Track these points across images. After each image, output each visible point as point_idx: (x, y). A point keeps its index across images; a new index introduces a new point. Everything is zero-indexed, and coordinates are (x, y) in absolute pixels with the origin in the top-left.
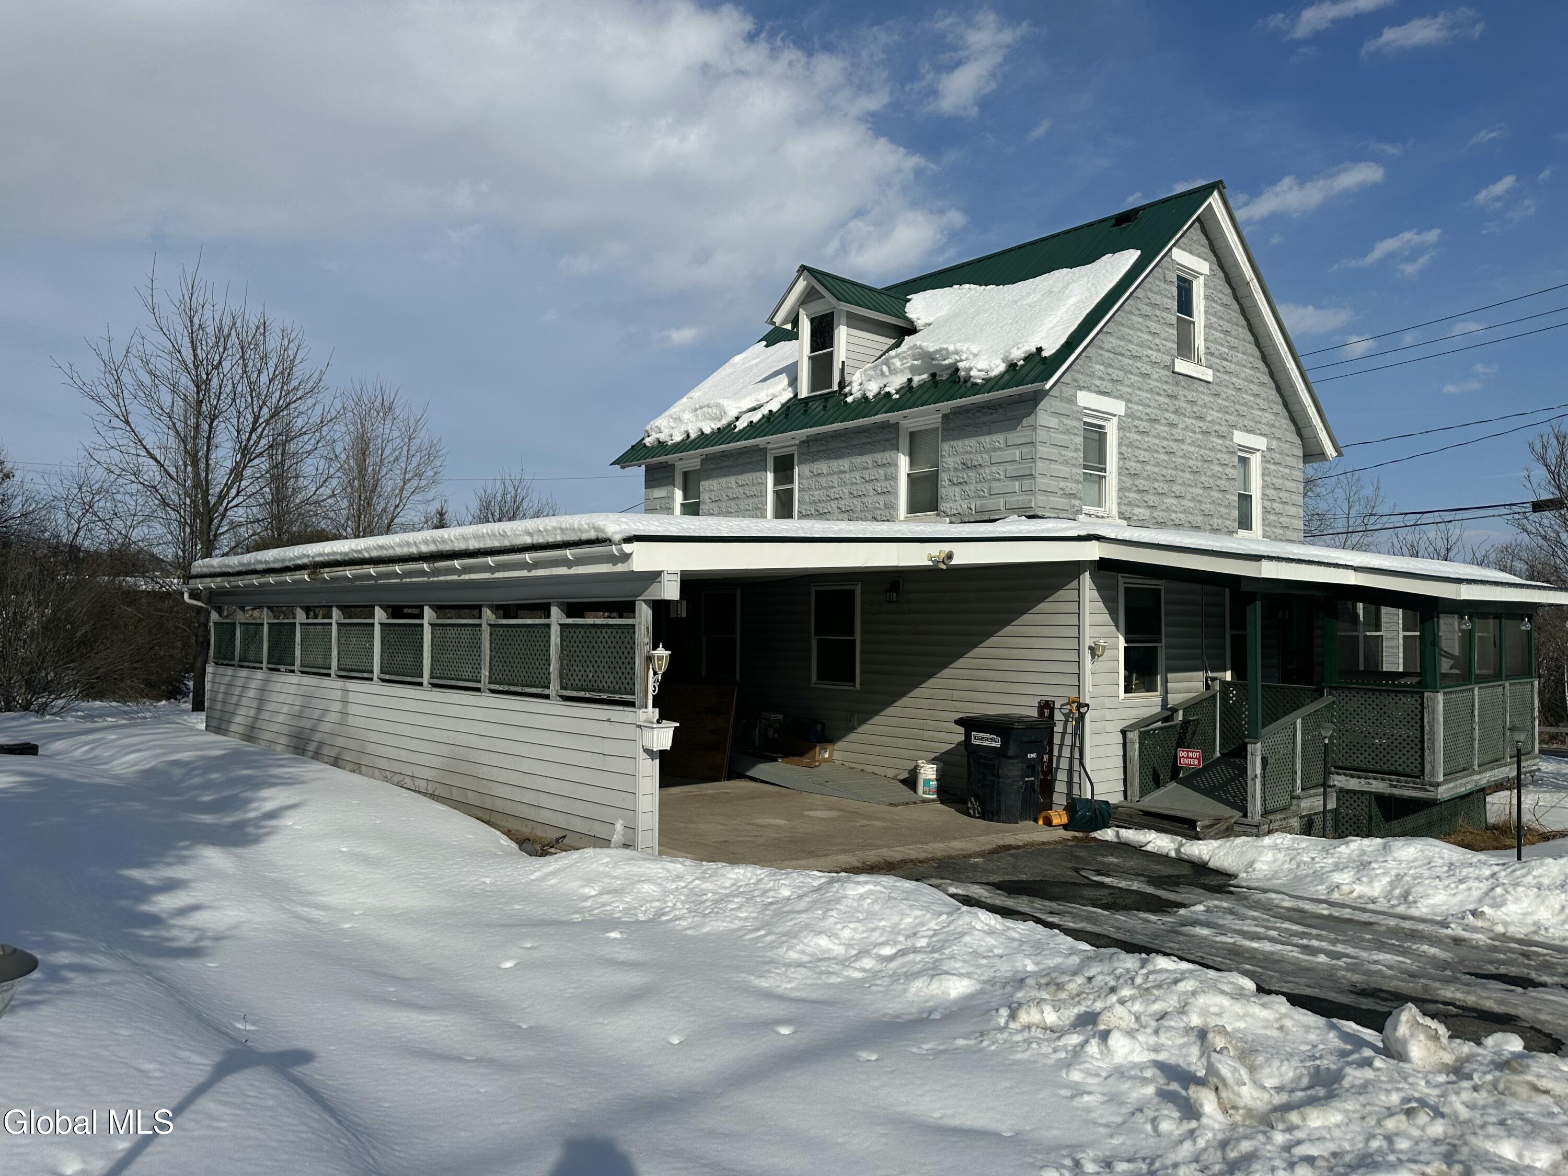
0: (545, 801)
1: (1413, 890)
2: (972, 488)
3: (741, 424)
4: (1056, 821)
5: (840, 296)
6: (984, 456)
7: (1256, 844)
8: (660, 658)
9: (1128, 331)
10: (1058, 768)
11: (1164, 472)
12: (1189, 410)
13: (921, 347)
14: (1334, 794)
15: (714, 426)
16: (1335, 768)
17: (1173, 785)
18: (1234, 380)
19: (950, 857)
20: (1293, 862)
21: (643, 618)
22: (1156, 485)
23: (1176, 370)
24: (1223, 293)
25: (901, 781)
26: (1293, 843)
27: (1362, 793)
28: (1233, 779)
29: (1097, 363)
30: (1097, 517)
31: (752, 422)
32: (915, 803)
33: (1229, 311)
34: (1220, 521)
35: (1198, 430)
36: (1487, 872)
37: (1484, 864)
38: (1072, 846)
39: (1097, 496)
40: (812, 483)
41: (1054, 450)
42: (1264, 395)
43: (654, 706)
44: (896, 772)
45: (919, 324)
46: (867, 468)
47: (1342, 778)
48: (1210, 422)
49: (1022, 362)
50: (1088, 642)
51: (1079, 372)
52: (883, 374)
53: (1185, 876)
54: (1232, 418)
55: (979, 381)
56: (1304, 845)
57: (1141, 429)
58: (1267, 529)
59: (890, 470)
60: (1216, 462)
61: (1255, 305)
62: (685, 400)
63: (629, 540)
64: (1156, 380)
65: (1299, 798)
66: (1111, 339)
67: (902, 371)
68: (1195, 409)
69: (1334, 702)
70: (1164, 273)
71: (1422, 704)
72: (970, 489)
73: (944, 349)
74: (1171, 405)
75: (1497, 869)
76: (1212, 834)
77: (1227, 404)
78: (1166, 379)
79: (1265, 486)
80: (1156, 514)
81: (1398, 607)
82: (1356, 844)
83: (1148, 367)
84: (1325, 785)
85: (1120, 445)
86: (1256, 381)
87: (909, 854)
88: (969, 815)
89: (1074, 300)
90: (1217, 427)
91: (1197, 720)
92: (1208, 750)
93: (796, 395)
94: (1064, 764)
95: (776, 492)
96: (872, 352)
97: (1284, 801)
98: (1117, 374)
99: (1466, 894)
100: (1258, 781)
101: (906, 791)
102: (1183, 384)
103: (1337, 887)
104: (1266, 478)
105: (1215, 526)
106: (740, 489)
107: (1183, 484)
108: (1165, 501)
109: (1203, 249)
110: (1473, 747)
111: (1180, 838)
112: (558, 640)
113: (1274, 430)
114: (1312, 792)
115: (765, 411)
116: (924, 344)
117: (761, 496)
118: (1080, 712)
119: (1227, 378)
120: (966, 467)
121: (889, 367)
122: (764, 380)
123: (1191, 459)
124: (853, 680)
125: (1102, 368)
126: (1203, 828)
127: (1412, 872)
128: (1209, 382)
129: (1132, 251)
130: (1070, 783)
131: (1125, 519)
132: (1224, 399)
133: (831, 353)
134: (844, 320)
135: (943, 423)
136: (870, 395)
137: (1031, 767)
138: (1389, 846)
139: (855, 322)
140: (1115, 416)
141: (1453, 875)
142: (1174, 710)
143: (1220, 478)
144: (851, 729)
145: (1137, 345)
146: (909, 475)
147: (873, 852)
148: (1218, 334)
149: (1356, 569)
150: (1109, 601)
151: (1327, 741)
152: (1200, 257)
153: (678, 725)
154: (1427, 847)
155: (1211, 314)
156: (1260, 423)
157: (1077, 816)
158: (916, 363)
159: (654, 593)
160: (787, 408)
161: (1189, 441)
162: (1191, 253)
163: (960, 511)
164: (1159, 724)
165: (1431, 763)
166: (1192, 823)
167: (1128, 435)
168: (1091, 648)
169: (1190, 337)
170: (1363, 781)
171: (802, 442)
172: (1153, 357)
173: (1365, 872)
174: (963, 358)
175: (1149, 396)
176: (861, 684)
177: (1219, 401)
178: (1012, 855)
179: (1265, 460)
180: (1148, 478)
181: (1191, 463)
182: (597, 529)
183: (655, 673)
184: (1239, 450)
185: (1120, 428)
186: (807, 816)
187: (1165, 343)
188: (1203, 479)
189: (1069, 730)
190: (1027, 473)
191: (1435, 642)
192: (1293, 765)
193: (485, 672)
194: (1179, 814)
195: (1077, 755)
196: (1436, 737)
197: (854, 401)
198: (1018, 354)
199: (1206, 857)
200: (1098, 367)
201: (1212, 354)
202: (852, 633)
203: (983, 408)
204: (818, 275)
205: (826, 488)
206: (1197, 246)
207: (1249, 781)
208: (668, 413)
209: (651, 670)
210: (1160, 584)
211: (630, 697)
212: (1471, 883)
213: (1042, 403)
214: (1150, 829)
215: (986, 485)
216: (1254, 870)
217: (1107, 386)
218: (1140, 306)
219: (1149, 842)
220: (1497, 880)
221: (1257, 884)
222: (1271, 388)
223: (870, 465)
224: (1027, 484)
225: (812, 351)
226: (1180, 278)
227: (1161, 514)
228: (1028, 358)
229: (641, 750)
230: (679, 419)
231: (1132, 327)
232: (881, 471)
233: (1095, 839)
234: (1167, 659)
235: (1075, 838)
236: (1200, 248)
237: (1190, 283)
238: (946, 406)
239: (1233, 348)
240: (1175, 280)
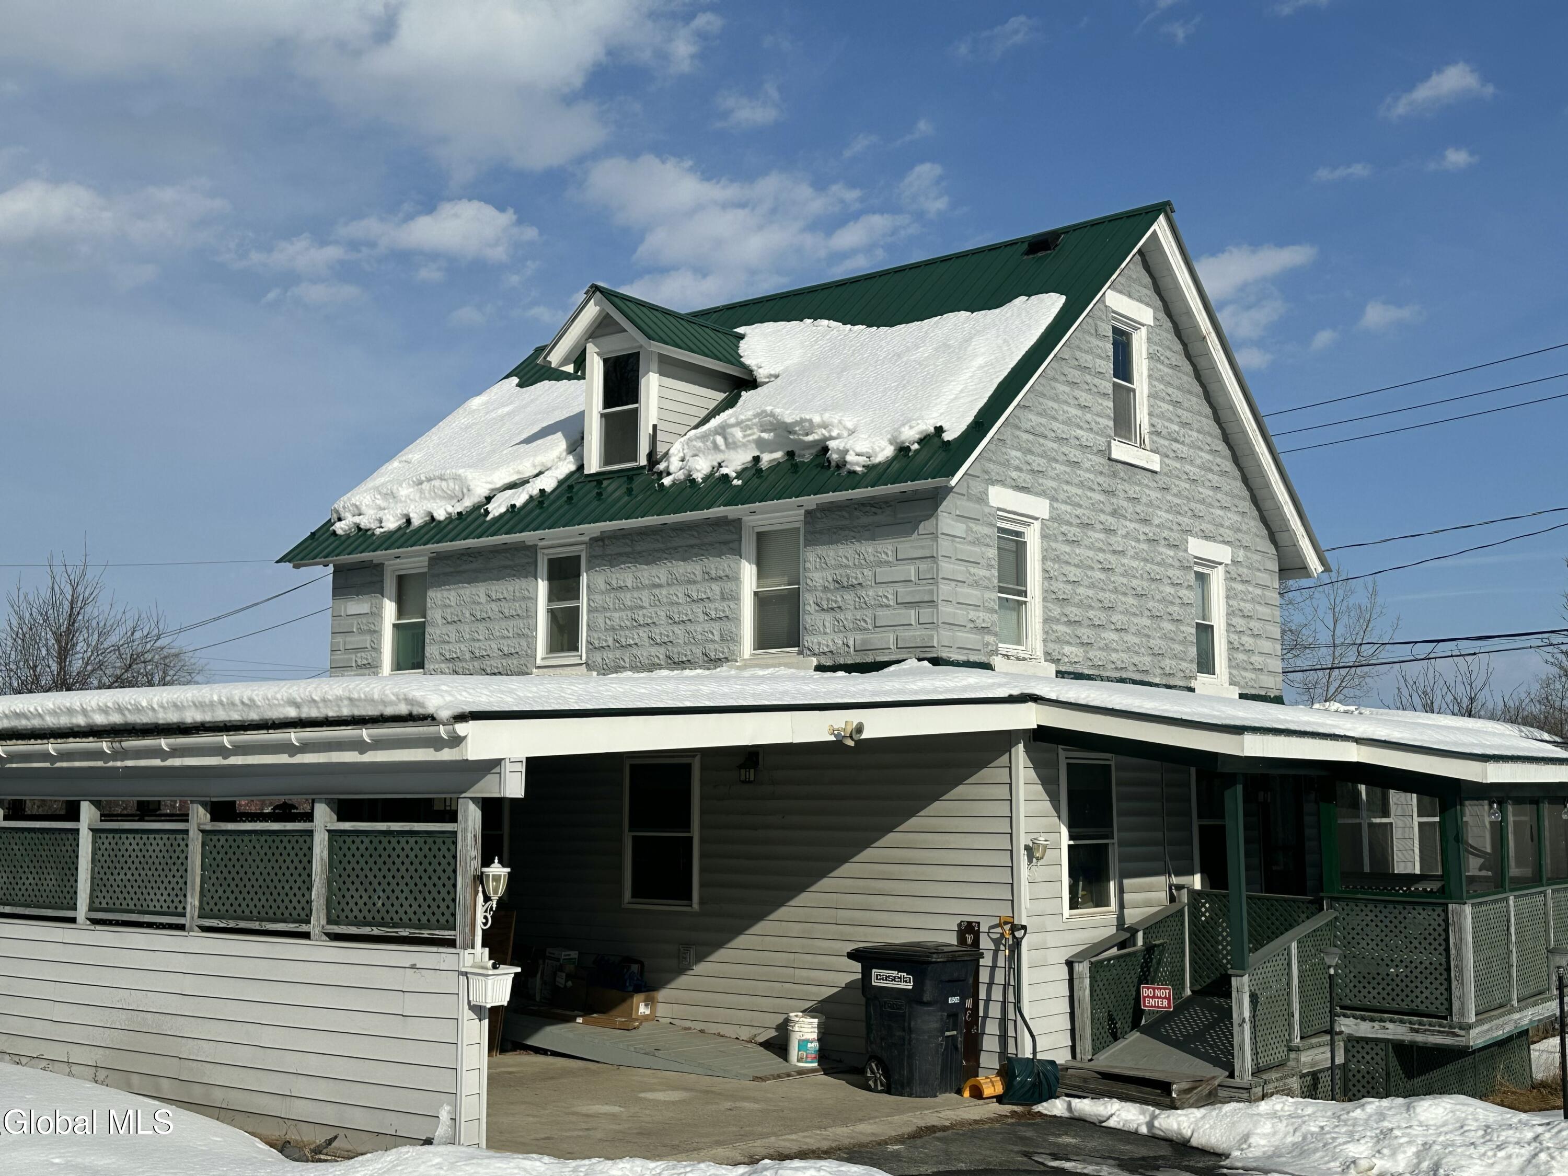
0: (300, 1087)
1: (1444, 1161)
2: (850, 616)
3: (497, 508)
4: (988, 1091)
5: (651, 333)
6: (866, 572)
7: (1249, 1111)
8: (497, 878)
9: (1051, 404)
10: (986, 1016)
11: (1101, 595)
12: (1130, 510)
13: (772, 415)
14: (1342, 1044)
15: (450, 509)
16: (1342, 1007)
17: (1136, 1035)
18: (1188, 468)
19: (861, 1145)
20: (1298, 1134)
21: (470, 823)
22: (1091, 614)
23: (1114, 456)
24: (1171, 349)
25: (761, 1044)
26: (1296, 1109)
27: (1377, 1041)
28: (1211, 1026)
29: (1013, 447)
30: (1018, 659)
31: (513, 506)
32: (789, 1075)
33: (1180, 375)
34: (1174, 663)
35: (1142, 537)
36: (1529, 1135)
37: (1526, 1124)
38: (1012, 1124)
39: (1016, 626)
40: (609, 600)
41: (962, 568)
42: (1226, 488)
43: (483, 945)
44: (754, 1031)
45: (761, 374)
46: (695, 582)
47: (1350, 1021)
48: (1158, 526)
49: (916, 447)
50: (1024, 840)
51: (990, 460)
52: (716, 447)
53: (1162, 1157)
54: (1186, 521)
55: (859, 469)
56: (1309, 1110)
57: (1070, 537)
58: (1234, 672)
59: (728, 586)
60: (1166, 581)
61: (1214, 367)
62: (395, 464)
63: (462, 717)
64: (1088, 470)
65: (1298, 1049)
66: (1031, 416)
67: (744, 445)
68: (1139, 509)
69: (1336, 918)
70: (1096, 325)
71: (1446, 920)
72: (847, 617)
73: (806, 420)
74: (1107, 504)
75: (1540, 1130)
76: (1191, 1101)
77: (1178, 501)
78: (1101, 469)
79: (1230, 614)
80: (1091, 655)
81: (1412, 792)
82: (1374, 1106)
83: (1077, 453)
84: (1331, 1032)
85: (1044, 559)
86: (1216, 468)
87: (807, 1144)
88: (869, 1089)
89: (980, 361)
90: (1166, 533)
91: (1162, 944)
92: (1178, 987)
93: (581, 467)
94: (995, 1011)
95: (552, 613)
96: (693, 410)
97: (1279, 1053)
98: (1038, 462)
99: (1505, 1163)
100: (1247, 1027)
101: (771, 1061)
102: (1122, 474)
103: (1354, 1162)
104: (1231, 603)
105: (1168, 670)
106: (494, 606)
107: (1126, 612)
108: (1103, 635)
109: (1146, 291)
110: (1510, 976)
111: (1151, 1108)
112: (326, 854)
113: (1239, 536)
114: (1314, 1041)
115: (533, 489)
116: (778, 411)
117: (528, 617)
118: (1014, 937)
119: (1178, 466)
120: (840, 586)
121: (725, 439)
122: (529, 440)
123: (1134, 576)
124: (689, 897)
125: (1019, 454)
126: (1180, 1092)
127: (1442, 1139)
128: (1156, 472)
129: (1053, 295)
130: (1003, 1038)
131: (1053, 661)
132: (1175, 495)
133: (636, 411)
134: (655, 365)
135: (806, 523)
136: (698, 477)
137: (953, 1014)
138: (1414, 1107)
139: (670, 368)
140: (1037, 519)
141: (1490, 1140)
142: (1133, 931)
143: (1172, 603)
144: (682, 970)
145: (1063, 423)
146: (756, 594)
147: (758, 1143)
148: (1165, 406)
149: (1358, 741)
150: (1048, 782)
151: (1332, 971)
152: (1141, 301)
153: (519, 970)
154: (1458, 1107)
155: (1157, 379)
156: (1222, 526)
157: (1015, 1083)
158: (765, 435)
159: (488, 788)
160: (569, 485)
161: (1131, 552)
162: (1130, 296)
163: (832, 648)
164: (1114, 951)
165: (1460, 998)
166: (1164, 1087)
167: (1054, 545)
168: (1027, 848)
169: (1129, 411)
170: (1377, 1025)
171: (594, 540)
172: (1084, 440)
173: (1387, 1142)
174: (834, 434)
175: (1079, 492)
176: (702, 902)
177: (1169, 498)
178: (939, 1139)
179: (1229, 578)
180: (1080, 605)
181: (1135, 583)
182: (407, 701)
183: (487, 899)
184: (1196, 563)
185: (1044, 536)
186: (646, 1099)
187: (1098, 419)
188: (1150, 604)
189: (1001, 962)
190: (926, 599)
191: (1459, 838)
192: (1289, 1004)
193: (193, 901)
194: (1148, 1075)
195: (1011, 998)
196: (1465, 963)
197: (674, 484)
198: (910, 434)
199: (1187, 1133)
200: (1014, 453)
201: (1158, 434)
202: (687, 826)
203: (863, 504)
204: (616, 300)
205: (631, 608)
206: (1138, 288)
207: (1236, 1029)
208: (371, 483)
209: (481, 895)
210: (1110, 759)
211: (446, 933)
212: (1511, 1149)
213: (945, 503)
214: (1110, 1097)
215: (869, 613)
216: (1250, 1146)
217: (1025, 478)
218: (1067, 370)
219: (1112, 1116)
220: (1541, 1143)
221: (1255, 1164)
222: (1235, 478)
223: (699, 578)
224: (926, 613)
225: (607, 404)
226: (1116, 330)
227: (1098, 653)
228: (924, 440)
229: (466, 1007)
230: (391, 495)
231: (1056, 399)
232: (716, 587)
233: (1040, 1114)
234: (1121, 860)
235: (1014, 1113)
236: (1141, 289)
237: (1128, 336)
238: (811, 501)
239: (1185, 425)
240: (1110, 334)
